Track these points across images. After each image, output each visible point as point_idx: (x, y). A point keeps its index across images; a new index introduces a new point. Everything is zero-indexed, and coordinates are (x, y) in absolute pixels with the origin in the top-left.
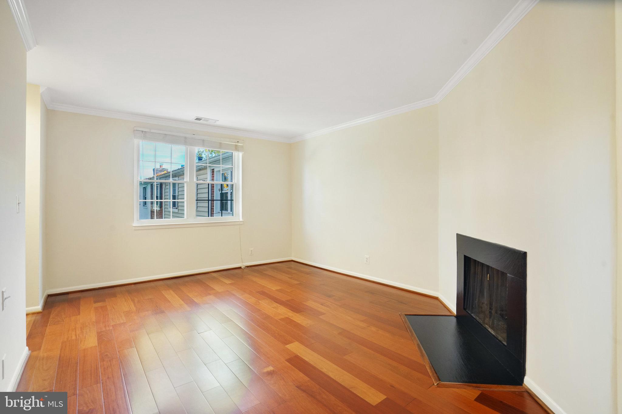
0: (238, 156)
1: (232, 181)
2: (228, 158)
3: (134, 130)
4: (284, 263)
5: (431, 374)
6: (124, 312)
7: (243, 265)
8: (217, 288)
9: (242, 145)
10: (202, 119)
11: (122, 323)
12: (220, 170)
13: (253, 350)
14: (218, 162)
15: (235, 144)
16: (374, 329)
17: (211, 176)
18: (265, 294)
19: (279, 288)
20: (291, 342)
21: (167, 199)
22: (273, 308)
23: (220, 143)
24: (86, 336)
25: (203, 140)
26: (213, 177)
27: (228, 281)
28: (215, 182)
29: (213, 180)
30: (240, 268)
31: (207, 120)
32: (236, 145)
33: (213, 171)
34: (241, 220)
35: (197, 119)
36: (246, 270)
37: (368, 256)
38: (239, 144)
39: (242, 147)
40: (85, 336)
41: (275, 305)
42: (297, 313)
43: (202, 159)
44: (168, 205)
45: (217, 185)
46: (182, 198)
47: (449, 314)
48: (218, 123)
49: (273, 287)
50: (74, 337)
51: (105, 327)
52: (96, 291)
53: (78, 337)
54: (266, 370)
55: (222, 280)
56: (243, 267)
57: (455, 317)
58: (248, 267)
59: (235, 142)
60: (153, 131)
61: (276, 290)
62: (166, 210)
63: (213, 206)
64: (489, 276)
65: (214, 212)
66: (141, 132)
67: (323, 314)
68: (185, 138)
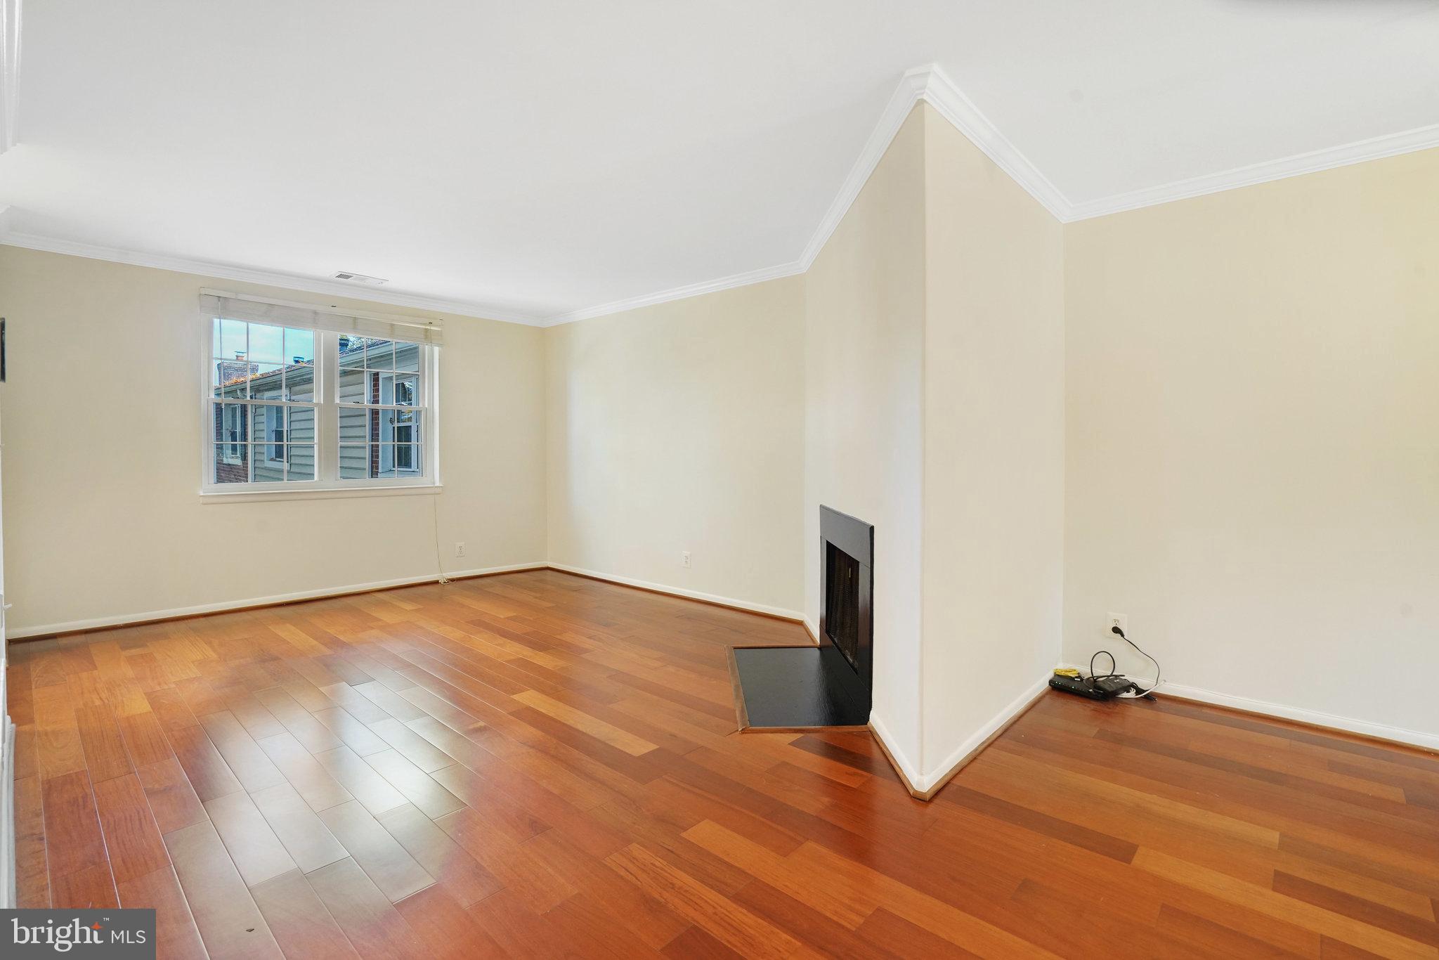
0: (433, 353)
1: (418, 404)
2: (410, 354)
3: (200, 295)
4: (531, 573)
5: (738, 719)
6: (193, 662)
7: (442, 576)
8: (387, 617)
9: (440, 329)
10: (351, 276)
11: (194, 678)
12: (392, 377)
13: (454, 703)
14: (388, 358)
15: (424, 327)
16: (671, 669)
17: (371, 387)
18: (481, 624)
19: (511, 614)
20: (520, 691)
21: (260, 438)
22: (496, 645)
23: (392, 325)
24: (124, 699)
25: (355, 319)
26: (377, 390)
27: (409, 607)
28: (380, 406)
29: (376, 402)
30: (437, 582)
31: (363, 278)
32: (426, 330)
33: (376, 377)
34: (438, 484)
35: (340, 276)
36: (450, 587)
37: (689, 553)
38: (432, 328)
39: (440, 334)
40: (123, 701)
41: (502, 640)
42: (541, 651)
43: (347, 345)
44: (264, 453)
45: (385, 411)
46: (301, 438)
47: (811, 644)
48: (385, 285)
49: (501, 613)
50: (98, 703)
51: (159, 684)
52: (120, 631)
53: (106, 701)
54: (471, 727)
55: (395, 603)
56: (441, 581)
57: (818, 648)
58: (453, 580)
59: (424, 324)
60: (241, 297)
61: (508, 618)
62: (258, 464)
63: (377, 456)
64: (851, 571)
65: (380, 470)
66: (216, 299)
67: (586, 651)
68: (315, 313)
